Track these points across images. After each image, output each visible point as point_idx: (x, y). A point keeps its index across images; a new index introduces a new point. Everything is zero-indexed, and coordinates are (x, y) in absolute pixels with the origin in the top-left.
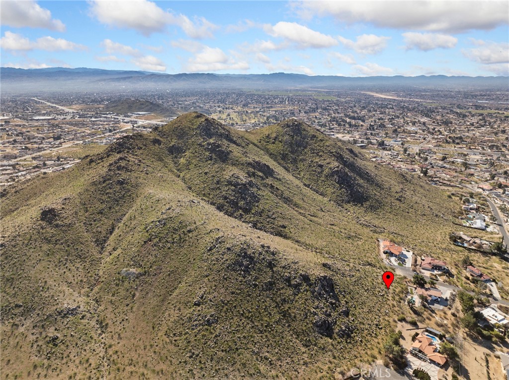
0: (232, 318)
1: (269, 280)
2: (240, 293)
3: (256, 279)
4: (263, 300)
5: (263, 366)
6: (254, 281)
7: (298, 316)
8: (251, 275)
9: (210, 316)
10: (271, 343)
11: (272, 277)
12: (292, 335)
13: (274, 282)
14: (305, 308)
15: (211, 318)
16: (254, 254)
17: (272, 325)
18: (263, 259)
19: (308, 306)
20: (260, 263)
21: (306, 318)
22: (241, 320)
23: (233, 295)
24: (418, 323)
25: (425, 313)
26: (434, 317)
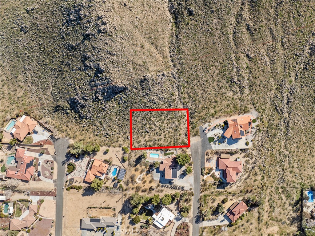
0: (33, 40)
1: (73, 44)
2: (51, 32)
3: (68, 35)
4: (58, 51)
5: (22, 77)
6: (65, 34)
7: (66, 79)
8: (68, 29)
9: (25, 26)
10: (37, 74)
11: (78, 45)
12: (52, 83)
13: (76, 49)
14: (74, 81)
15: (24, 28)
16: (85, 17)
17: (47, 67)
18: (87, 27)
19: (78, 83)
20: (81, 28)
21: (68, 86)
22: (36, 46)
23: (46, 29)
24: (127, 162)
25: (143, 167)
26: (141, 174)
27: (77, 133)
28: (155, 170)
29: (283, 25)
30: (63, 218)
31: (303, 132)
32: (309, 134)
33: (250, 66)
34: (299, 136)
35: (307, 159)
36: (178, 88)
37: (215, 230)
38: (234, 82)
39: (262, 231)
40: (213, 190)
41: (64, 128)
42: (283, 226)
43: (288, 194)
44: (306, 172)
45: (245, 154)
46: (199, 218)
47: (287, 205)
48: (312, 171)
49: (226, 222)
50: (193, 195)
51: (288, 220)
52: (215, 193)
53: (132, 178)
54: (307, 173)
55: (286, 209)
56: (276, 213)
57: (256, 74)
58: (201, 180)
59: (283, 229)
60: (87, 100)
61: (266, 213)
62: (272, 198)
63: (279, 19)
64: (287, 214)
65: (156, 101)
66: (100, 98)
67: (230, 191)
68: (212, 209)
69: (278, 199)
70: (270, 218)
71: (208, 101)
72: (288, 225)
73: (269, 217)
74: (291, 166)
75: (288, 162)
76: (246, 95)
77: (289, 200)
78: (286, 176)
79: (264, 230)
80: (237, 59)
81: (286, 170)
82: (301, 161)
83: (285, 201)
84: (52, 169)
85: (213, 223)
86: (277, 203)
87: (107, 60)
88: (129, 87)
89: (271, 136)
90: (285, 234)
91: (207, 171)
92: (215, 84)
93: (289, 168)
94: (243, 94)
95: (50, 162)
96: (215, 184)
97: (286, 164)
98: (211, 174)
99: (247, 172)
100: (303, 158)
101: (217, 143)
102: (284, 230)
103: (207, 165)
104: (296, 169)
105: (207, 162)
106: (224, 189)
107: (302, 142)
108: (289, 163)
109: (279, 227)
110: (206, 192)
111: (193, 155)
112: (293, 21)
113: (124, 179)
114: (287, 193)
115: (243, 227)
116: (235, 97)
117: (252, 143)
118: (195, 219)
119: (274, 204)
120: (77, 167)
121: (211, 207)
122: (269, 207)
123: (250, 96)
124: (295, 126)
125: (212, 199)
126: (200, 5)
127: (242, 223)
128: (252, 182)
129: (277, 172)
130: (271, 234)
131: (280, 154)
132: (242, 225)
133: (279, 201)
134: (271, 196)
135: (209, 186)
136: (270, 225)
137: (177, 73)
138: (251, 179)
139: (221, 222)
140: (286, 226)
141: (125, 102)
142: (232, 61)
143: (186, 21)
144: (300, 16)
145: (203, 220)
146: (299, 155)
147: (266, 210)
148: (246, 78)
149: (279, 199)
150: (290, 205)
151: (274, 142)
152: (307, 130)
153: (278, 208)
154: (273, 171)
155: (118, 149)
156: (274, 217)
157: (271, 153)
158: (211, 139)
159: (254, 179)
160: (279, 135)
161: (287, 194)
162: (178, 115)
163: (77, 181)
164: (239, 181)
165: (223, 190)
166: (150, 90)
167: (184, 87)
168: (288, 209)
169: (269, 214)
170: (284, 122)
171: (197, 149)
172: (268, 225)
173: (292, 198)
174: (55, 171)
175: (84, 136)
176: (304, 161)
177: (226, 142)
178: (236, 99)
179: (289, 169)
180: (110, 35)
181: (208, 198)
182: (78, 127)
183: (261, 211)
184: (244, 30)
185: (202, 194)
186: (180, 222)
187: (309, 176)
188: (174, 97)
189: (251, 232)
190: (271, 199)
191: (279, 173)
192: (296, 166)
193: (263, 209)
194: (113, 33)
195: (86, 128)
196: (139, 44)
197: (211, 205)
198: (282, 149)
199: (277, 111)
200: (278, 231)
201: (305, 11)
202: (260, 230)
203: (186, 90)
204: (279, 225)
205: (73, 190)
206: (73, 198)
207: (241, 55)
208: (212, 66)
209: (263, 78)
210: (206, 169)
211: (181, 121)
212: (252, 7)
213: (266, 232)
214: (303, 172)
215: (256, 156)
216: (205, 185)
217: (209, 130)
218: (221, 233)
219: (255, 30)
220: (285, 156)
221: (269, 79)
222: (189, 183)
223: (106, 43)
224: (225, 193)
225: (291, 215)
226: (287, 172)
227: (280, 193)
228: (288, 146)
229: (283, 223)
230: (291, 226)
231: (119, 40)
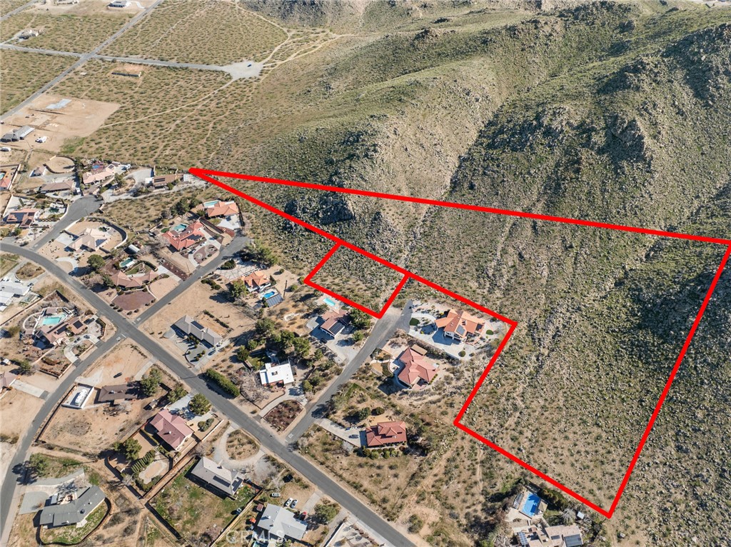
1: (334, 159)
13: (333, 164)
24: (292, 293)
25: (306, 307)
26: (296, 313)
27: (267, 242)
28: (316, 318)
29: (583, 240)
30: (167, 305)
31: (564, 390)
32: (573, 398)
33: (517, 267)
34: (553, 391)
35: (554, 436)
36: (412, 248)
37: (330, 444)
38: (486, 273)
39: (406, 501)
40: (372, 385)
41: (259, 231)
42: (449, 520)
43: (490, 472)
44: (541, 455)
45: (452, 367)
46: (324, 411)
47: (477, 490)
48: (555, 462)
49: (357, 443)
50: (338, 375)
51: (465, 518)
52: (371, 392)
53: (283, 311)
54: (543, 458)
55: (473, 495)
56: (451, 488)
57: (522, 279)
58: (366, 362)
59: (446, 525)
60: (306, 212)
61: (431, 477)
62: (458, 459)
63: (579, 232)
64: (468, 505)
65: (377, 247)
66: (321, 215)
67: (395, 403)
68: (351, 410)
69: (467, 468)
70: (433, 490)
71: (439, 278)
72: (460, 525)
73: (433, 486)
74: (519, 428)
75: (516, 419)
76: (495, 296)
77: (486, 484)
78: (502, 439)
79: (411, 502)
80: (504, 251)
81: (507, 429)
82: (541, 432)
83: (478, 479)
84: (208, 256)
85: (336, 431)
86: (462, 474)
87: (355, 182)
88: (358, 218)
89: (506, 366)
90: (444, 537)
91: (381, 355)
92: (460, 265)
93: (514, 430)
94: (491, 293)
95: (214, 249)
96: (379, 378)
97: (511, 422)
98: (384, 362)
99: (440, 394)
100: (547, 430)
101: (420, 330)
102: (446, 529)
103: (387, 349)
104: (526, 440)
105: (389, 345)
106: (389, 394)
107: (555, 403)
108: (517, 423)
109: (441, 516)
110: (361, 382)
111: (378, 326)
112: (599, 242)
113: (272, 307)
114: (489, 468)
115: (378, 471)
116: (478, 291)
117: (470, 358)
118: (317, 407)
119: (455, 472)
120: (235, 268)
121: (352, 407)
122: (443, 471)
123: (500, 301)
124: (552, 373)
125: (362, 396)
126: (486, 183)
127: (382, 463)
128: (438, 413)
129: (490, 424)
130: (418, 519)
131: (507, 400)
132: (379, 467)
133: (467, 472)
134: (458, 454)
135: (371, 376)
136: (426, 501)
137: (421, 233)
138: (440, 406)
139: (350, 437)
140: (456, 525)
141: (343, 233)
142: (496, 250)
143: (463, 192)
144: (609, 239)
145: (327, 416)
146: (542, 421)
147: (435, 471)
148: (506, 277)
149: (468, 470)
150: (484, 493)
151: (506, 375)
152: (571, 390)
153: (459, 482)
154: (482, 418)
155: (294, 276)
156: (443, 494)
157: (492, 389)
158: (414, 322)
159: (444, 409)
160: (519, 370)
161: (488, 471)
162: (392, 274)
163: (220, 280)
164: (419, 397)
165: (385, 395)
166: (378, 232)
167: (420, 251)
168: (477, 497)
169: (436, 481)
170: (538, 360)
171: (387, 323)
172: (423, 499)
173: (494, 481)
174: (209, 260)
175: (271, 247)
176: (547, 436)
177: (432, 335)
178: (478, 294)
179: (513, 432)
180: (373, 163)
181: (356, 390)
182: (273, 236)
183: (426, 467)
184: (529, 226)
185: (353, 381)
186: (293, 398)
187: (545, 465)
188: (400, 255)
189: (386, 488)
190: (454, 460)
191: (492, 427)
192: (528, 434)
193: (430, 467)
194: (378, 163)
195: (281, 241)
196: (397, 186)
197: (354, 404)
198: (515, 395)
199: (533, 339)
200: (434, 523)
201: (618, 237)
202: (404, 497)
203: (420, 254)
204: (443, 515)
205: (208, 285)
206: (199, 292)
207: (511, 250)
208: (469, 245)
209: (530, 287)
210: (383, 352)
211: (391, 282)
212: (548, 207)
213: (413, 509)
214: (537, 454)
215: (467, 381)
216: (364, 372)
217: (419, 310)
218: (338, 455)
219: (543, 231)
220: (515, 408)
221: (538, 294)
222: (346, 356)
223: (365, 168)
224: (386, 400)
225: (475, 511)
226: (507, 433)
227: (476, 460)
228: (528, 395)
229: (452, 515)
230: (463, 532)
231: (379, 171)
